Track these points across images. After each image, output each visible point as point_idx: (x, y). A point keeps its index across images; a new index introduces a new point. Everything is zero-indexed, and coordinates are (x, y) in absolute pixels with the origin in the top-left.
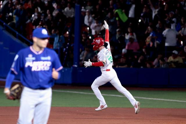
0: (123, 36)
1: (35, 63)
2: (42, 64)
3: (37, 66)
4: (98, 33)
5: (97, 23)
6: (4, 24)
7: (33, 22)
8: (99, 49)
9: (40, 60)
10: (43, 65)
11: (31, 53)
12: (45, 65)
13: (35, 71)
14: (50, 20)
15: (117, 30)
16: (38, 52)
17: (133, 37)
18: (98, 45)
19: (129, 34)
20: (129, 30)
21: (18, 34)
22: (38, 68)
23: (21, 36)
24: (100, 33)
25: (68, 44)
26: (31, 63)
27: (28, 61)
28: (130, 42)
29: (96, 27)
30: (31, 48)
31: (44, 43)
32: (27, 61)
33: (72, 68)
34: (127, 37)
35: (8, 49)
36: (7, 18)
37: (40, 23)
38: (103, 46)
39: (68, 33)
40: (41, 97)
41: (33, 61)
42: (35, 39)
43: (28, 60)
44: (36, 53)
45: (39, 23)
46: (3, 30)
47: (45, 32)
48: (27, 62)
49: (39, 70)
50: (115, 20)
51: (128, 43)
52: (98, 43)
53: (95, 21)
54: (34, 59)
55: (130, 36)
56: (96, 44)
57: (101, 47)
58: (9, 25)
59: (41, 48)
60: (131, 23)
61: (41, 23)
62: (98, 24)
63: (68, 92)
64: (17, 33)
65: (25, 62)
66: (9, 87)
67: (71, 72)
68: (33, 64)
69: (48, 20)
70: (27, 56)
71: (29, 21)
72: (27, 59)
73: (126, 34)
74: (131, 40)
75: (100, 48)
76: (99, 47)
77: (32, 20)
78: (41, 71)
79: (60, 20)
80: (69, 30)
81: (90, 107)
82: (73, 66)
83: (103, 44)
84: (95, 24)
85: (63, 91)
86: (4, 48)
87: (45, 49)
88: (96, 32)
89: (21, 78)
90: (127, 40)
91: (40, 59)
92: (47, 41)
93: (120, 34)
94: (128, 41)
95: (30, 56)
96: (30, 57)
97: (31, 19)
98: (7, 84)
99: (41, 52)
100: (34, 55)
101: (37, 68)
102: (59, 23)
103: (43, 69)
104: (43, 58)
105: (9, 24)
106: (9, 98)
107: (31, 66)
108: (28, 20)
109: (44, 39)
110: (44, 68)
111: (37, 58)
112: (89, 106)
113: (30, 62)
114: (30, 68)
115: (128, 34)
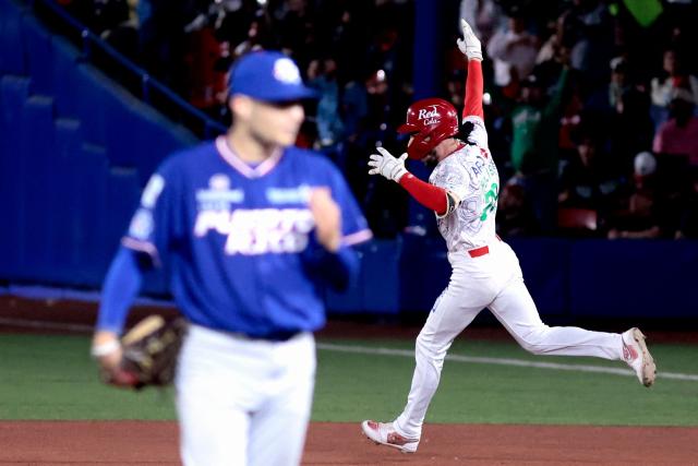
0: (641, 88)
1: (240, 214)
2: (275, 224)
3: (253, 233)
4: (521, 77)
5: (518, 30)
6: (85, 33)
7: (218, 24)
8: (435, 154)
9: (265, 204)
10: (279, 227)
11: (225, 168)
12: (287, 226)
13: (239, 256)
14: (301, 14)
15: (615, 63)
16: (254, 167)
17: (686, 96)
18: (430, 135)
19: (670, 82)
20: (668, 64)
21: (148, 82)
22: (254, 242)
23: (164, 89)
24: (532, 78)
25: (384, 126)
26: (225, 214)
27: (210, 206)
28: (673, 121)
29: (511, 47)
30: (221, 145)
31: (285, 124)
32: (204, 206)
33: (400, 240)
34: (661, 95)
35: (100, 150)
36: (98, 12)
37: (252, 32)
38: (455, 137)
39: (381, 75)
40: (275, 374)
41: (234, 207)
42: (243, 107)
43: (207, 202)
44: (246, 172)
45: (249, 28)
46: (80, 61)
47: (286, 71)
48: (202, 210)
49: (260, 249)
50: (606, 14)
51: (663, 125)
52: (429, 126)
53: (510, 22)
54: (237, 196)
55: (676, 93)
56: (420, 129)
57: (445, 142)
58: (109, 40)
59: (266, 146)
60: (677, 32)
61: (259, 30)
62: (525, 34)
63: (384, 351)
64: (146, 78)
65: (196, 213)
66: (117, 329)
67: (397, 257)
68: (230, 220)
69: (292, 14)
70: (206, 186)
71: (199, 21)
72: (203, 196)
73: (655, 83)
74: (678, 108)
75: (440, 149)
76: (437, 143)
77: (215, 16)
78: (269, 256)
79: (346, 17)
80: (389, 66)
81: (487, 424)
82: (409, 229)
83: (452, 130)
84: (511, 36)
85: (358, 349)
86: (86, 147)
87: (286, 151)
88: (513, 72)
89: (178, 289)
90: (658, 108)
91: (263, 196)
92: (296, 114)
93: (624, 84)
94: (665, 115)
95: (220, 183)
96: (219, 190)
97: (212, 10)
98: (104, 313)
99: (267, 166)
100: (237, 180)
101: (248, 239)
102: (340, 29)
103: (276, 248)
104: (276, 195)
105: (105, 34)
106: (113, 382)
107: (222, 229)
108: (195, 17)
109: (283, 103)
110: (282, 242)
111: (253, 196)
112: (481, 420)
113: (219, 211)
114: (216, 239)
115: (662, 82)
